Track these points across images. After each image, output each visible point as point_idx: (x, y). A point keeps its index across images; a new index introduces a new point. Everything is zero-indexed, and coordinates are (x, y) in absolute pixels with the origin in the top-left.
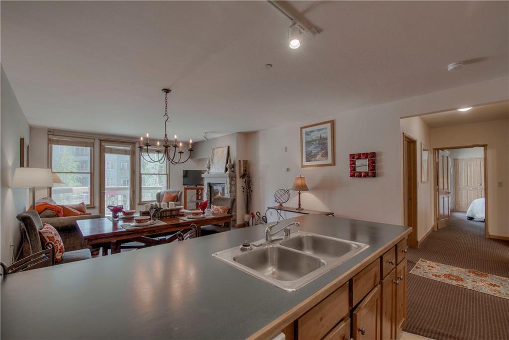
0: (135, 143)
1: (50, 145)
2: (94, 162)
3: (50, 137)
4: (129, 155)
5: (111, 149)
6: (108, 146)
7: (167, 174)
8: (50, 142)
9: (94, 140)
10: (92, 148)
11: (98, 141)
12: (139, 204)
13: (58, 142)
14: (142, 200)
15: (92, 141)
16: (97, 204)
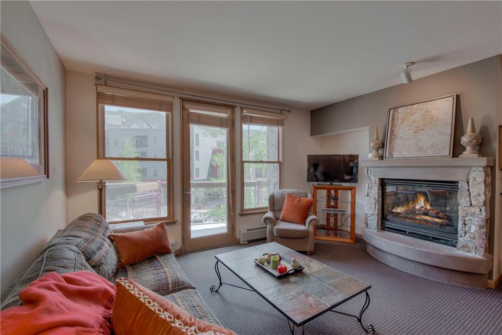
0: (236, 106)
1: (100, 105)
2: (173, 139)
3: (101, 89)
4: (226, 127)
5: (199, 115)
6: (194, 110)
7: (279, 162)
8: (101, 98)
9: (173, 98)
10: (170, 113)
11: (179, 100)
12: (241, 215)
13: (114, 101)
14: (246, 207)
15: (169, 99)
16: (178, 217)
